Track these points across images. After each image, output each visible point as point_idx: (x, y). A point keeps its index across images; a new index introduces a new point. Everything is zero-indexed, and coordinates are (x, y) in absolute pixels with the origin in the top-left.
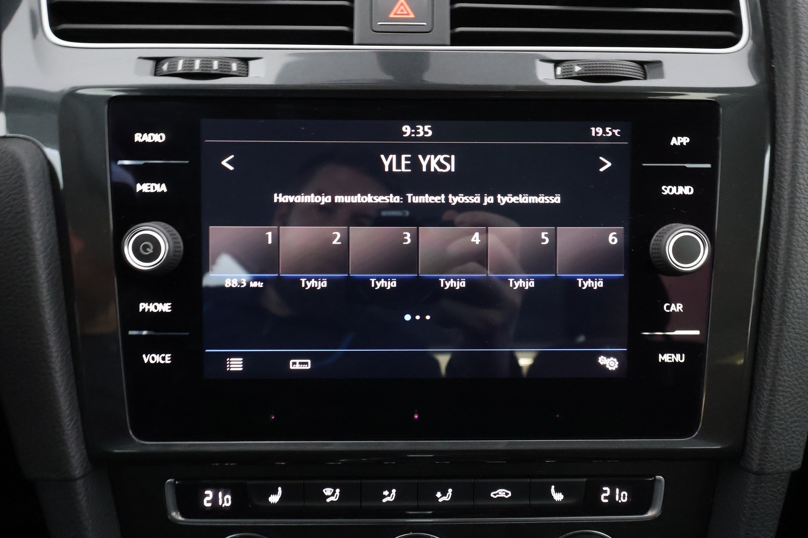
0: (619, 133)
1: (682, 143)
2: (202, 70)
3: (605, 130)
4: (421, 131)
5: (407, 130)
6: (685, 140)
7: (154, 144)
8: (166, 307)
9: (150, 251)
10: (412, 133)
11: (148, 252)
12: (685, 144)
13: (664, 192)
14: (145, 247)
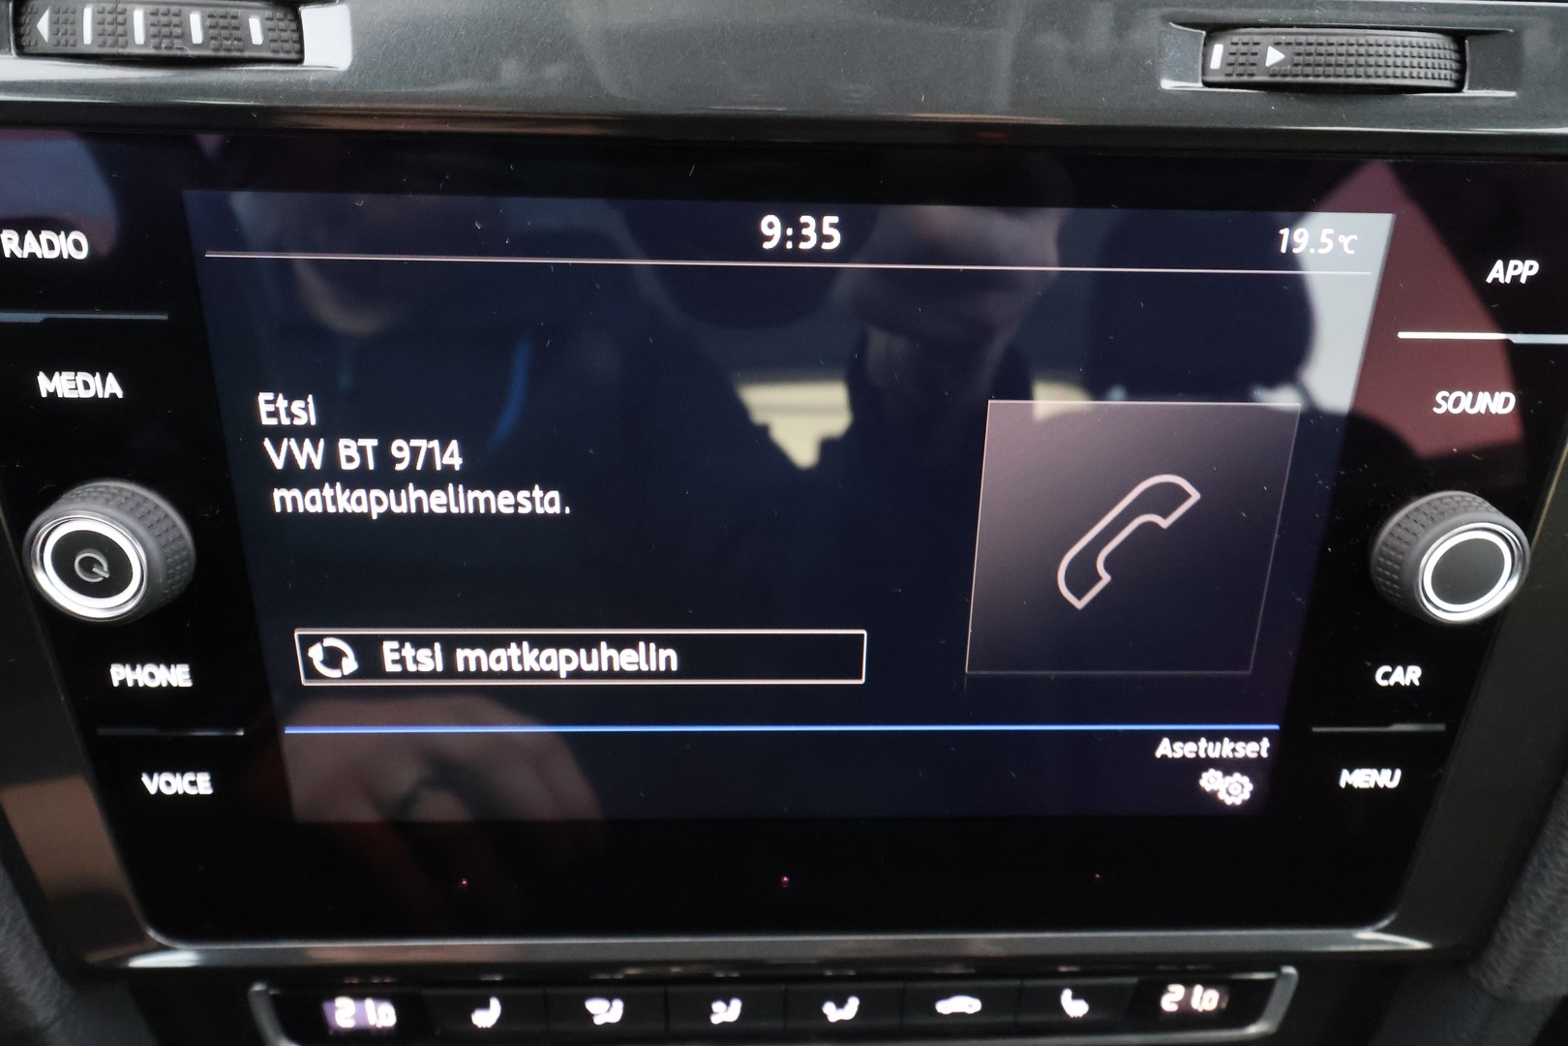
0: (1352, 245)
1: (1516, 279)
2: (157, 47)
3: (1319, 236)
4: (810, 232)
5: (771, 227)
6: (1526, 269)
7: (62, 264)
8: (179, 676)
9: (103, 572)
10: (784, 238)
11: (96, 575)
12: (1523, 280)
13: (1439, 406)
14: (88, 565)
